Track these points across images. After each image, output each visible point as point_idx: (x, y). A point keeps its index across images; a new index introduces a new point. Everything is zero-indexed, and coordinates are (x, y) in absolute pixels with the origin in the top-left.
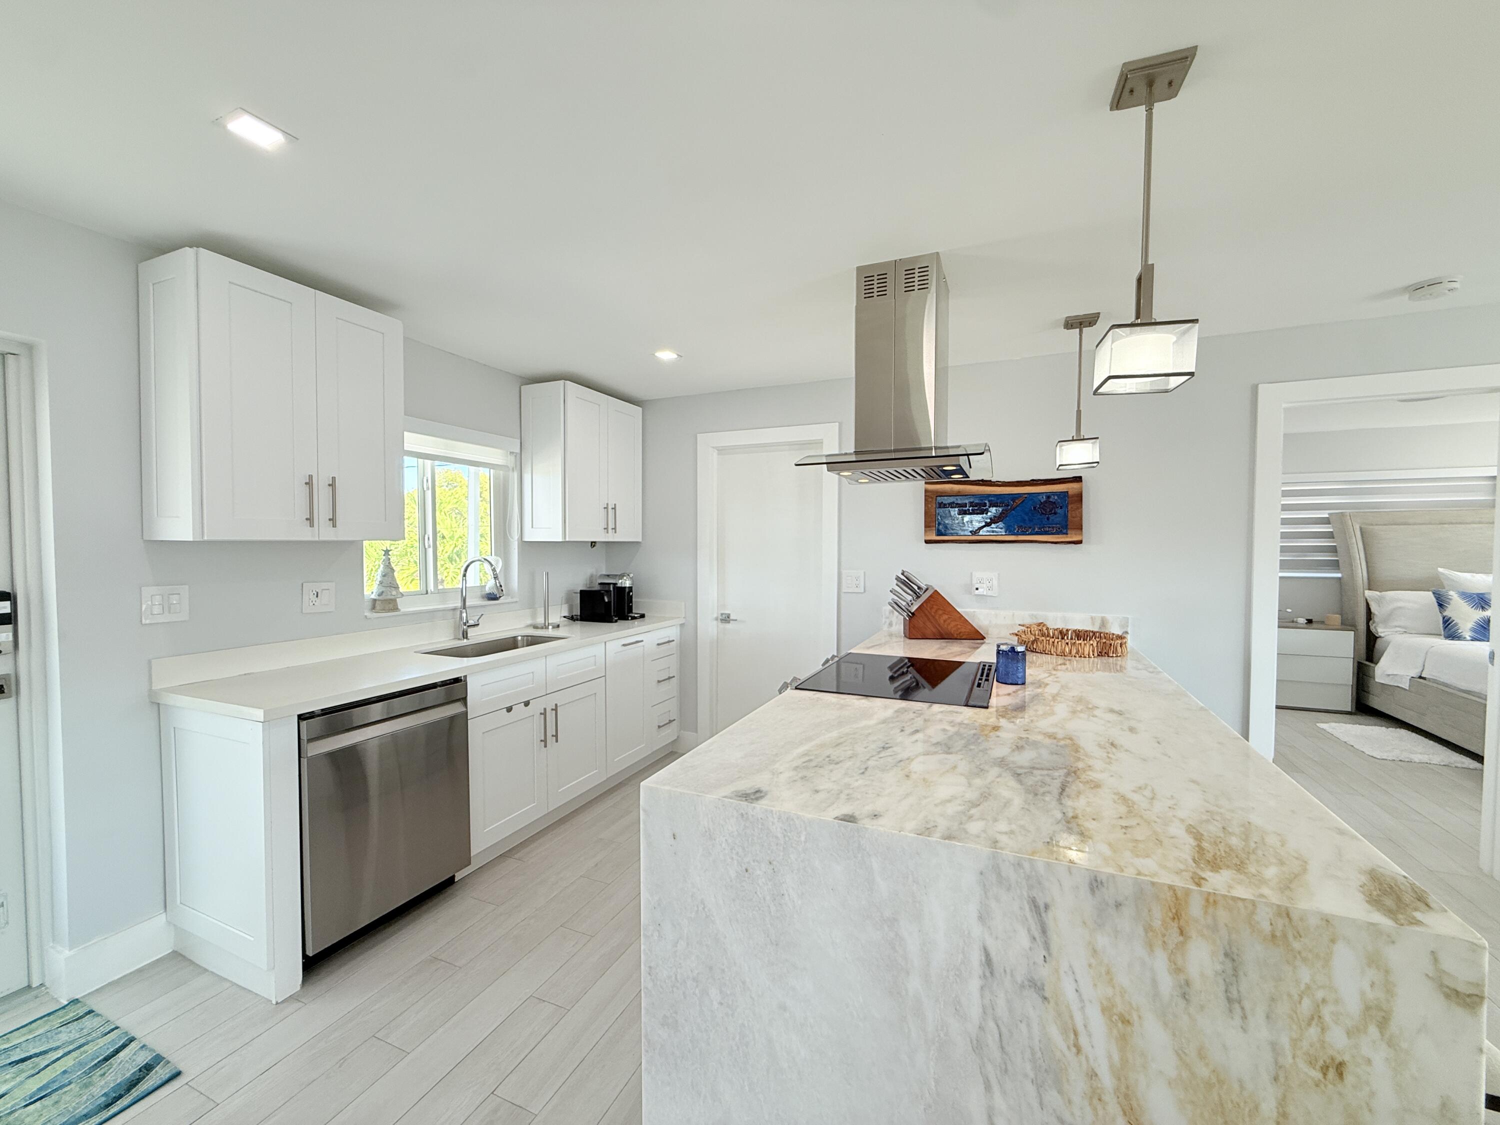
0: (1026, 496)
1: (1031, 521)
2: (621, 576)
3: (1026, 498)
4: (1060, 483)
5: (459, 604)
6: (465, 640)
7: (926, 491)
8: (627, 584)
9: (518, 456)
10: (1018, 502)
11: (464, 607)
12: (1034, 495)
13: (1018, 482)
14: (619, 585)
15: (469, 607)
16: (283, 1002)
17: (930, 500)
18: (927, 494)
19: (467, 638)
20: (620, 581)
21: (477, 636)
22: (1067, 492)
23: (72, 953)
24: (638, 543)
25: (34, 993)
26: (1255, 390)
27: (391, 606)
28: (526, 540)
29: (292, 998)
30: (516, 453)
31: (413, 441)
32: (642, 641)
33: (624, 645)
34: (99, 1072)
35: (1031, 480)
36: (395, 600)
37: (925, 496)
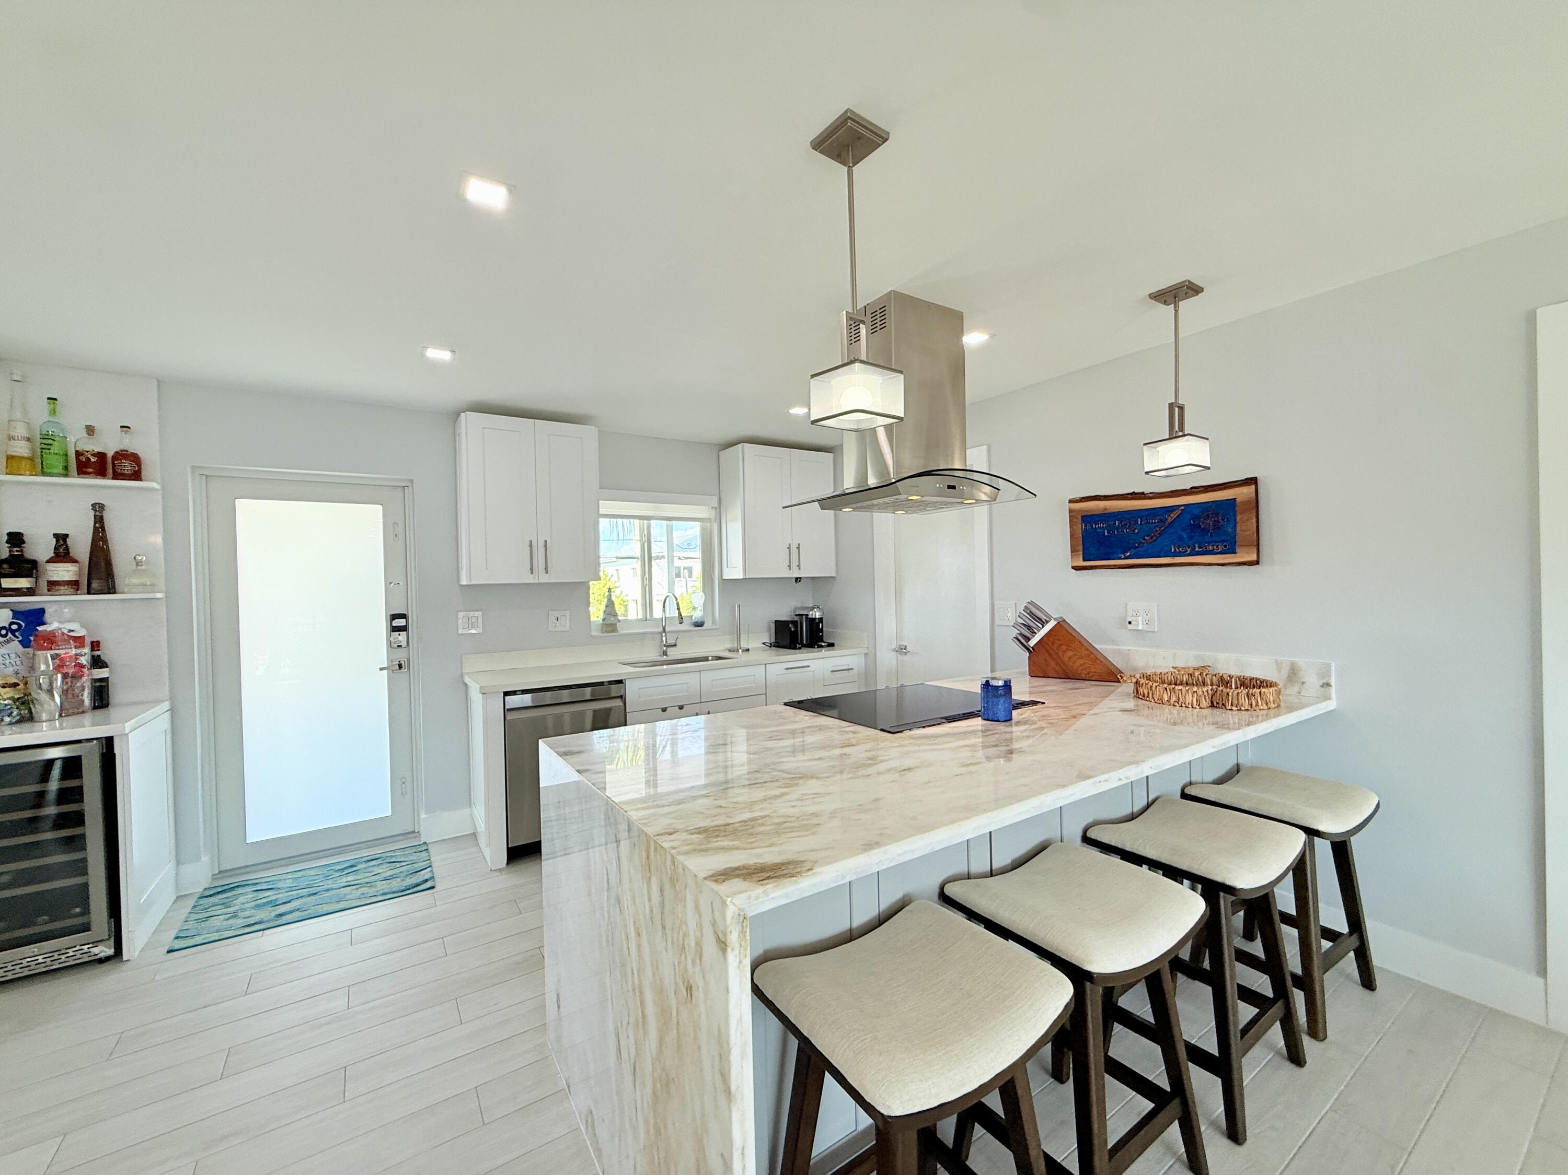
0: (1183, 508)
1: (1191, 538)
2: (812, 609)
3: (1182, 510)
4: (1225, 488)
5: (661, 629)
6: (665, 657)
7: (1071, 511)
8: (817, 614)
9: (718, 509)
10: (1174, 515)
11: (664, 631)
12: (1194, 506)
13: (1172, 492)
14: (810, 616)
15: (670, 632)
16: (494, 870)
17: (1075, 520)
18: (1072, 514)
19: (666, 655)
20: (811, 613)
21: (673, 654)
22: (1235, 499)
23: (427, 816)
24: (835, 577)
25: (415, 835)
26: (1531, 319)
27: (611, 629)
28: (725, 577)
29: (500, 870)
30: (716, 508)
31: (606, 507)
32: (809, 666)
33: (787, 669)
34: (411, 876)
35: (1192, 488)
36: (616, 624)
37: (1070, 516)
